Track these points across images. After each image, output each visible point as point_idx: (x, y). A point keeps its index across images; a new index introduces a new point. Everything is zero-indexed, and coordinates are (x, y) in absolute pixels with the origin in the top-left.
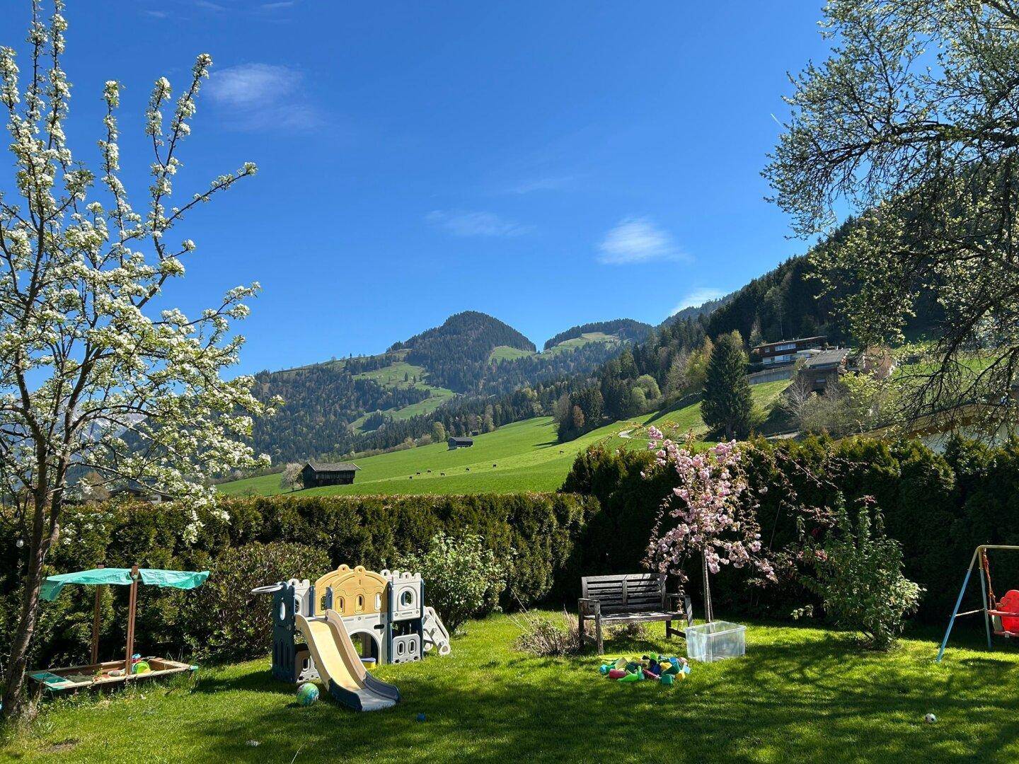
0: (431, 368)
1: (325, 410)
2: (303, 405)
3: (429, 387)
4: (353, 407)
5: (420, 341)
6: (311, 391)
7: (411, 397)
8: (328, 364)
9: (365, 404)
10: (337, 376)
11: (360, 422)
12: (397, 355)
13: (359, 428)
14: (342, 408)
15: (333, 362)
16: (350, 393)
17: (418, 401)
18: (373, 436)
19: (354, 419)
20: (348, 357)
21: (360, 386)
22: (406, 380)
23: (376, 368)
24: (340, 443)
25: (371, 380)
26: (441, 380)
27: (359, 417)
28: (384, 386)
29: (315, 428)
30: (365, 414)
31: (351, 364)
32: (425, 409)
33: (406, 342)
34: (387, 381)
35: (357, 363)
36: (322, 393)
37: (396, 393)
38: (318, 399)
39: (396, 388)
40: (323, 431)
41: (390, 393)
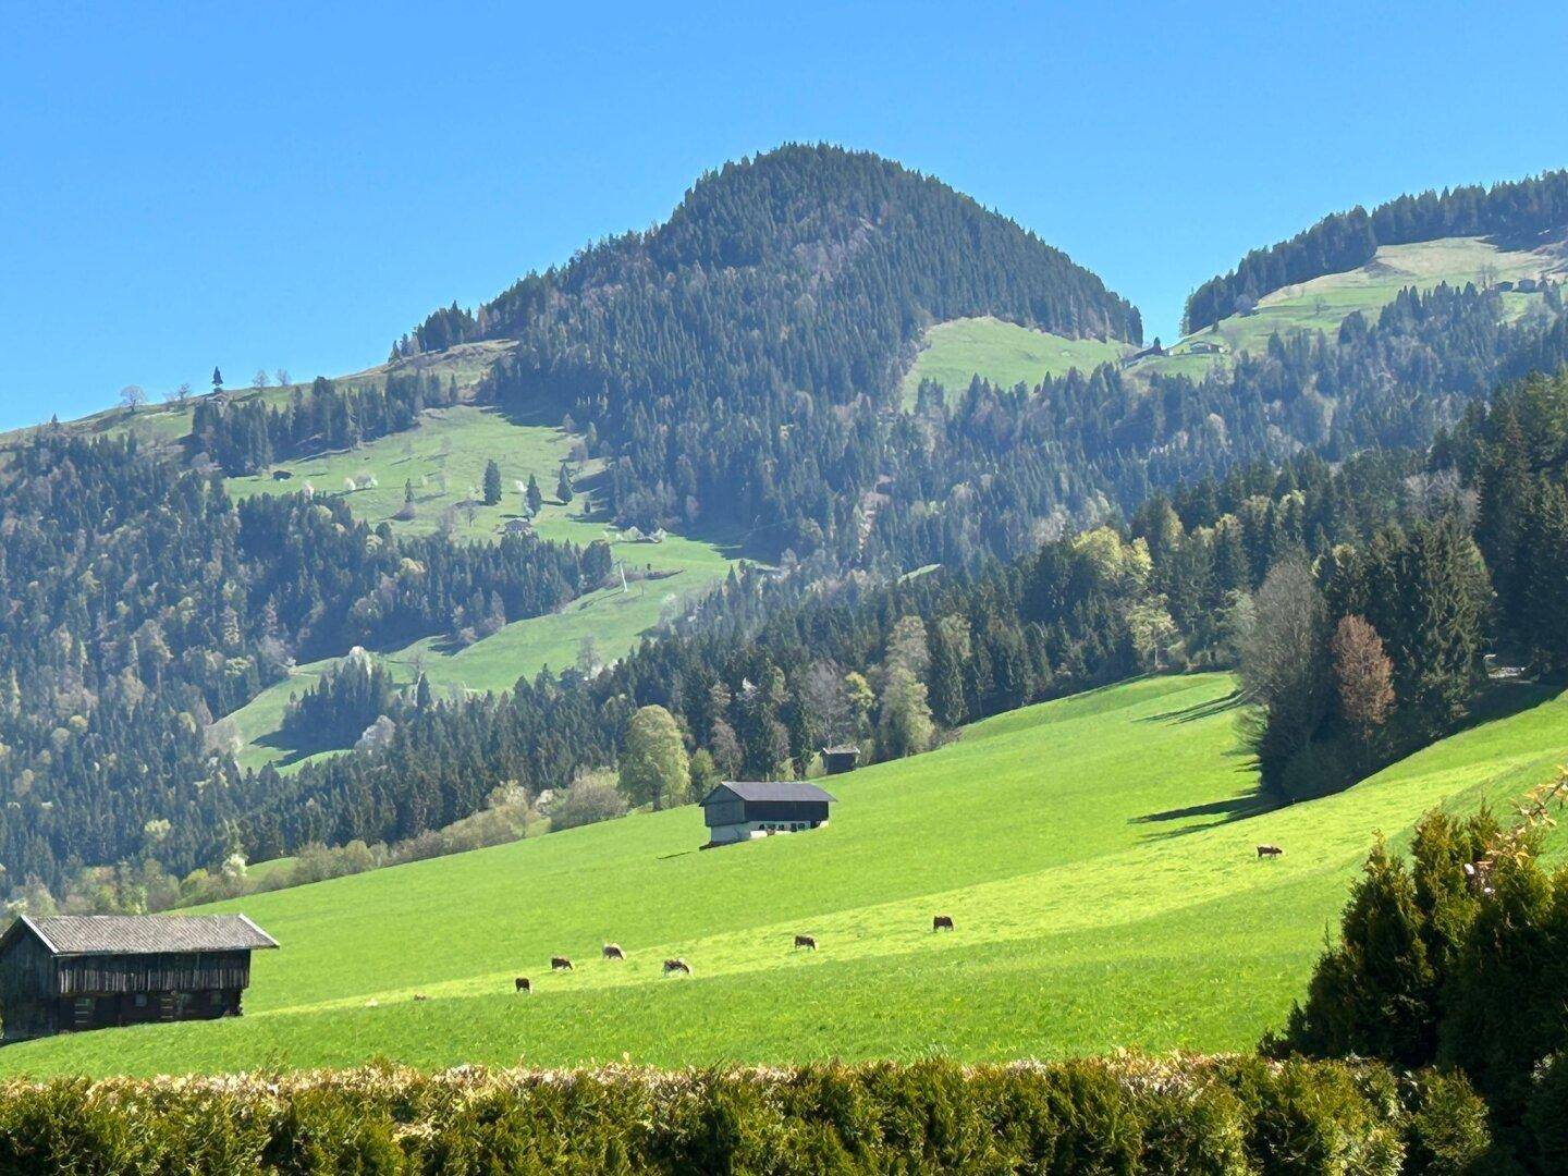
0: (613, 436)
1: (95, 653)
3: (603, 533)
4: (233, 636)
5: (556, 299)
7: (522, 581)
8: (106, 422)
9: (292, 616)
10: (155, 484)
11: (270, 708)
12: (444, 373)
13: (264, 741)
14: (177, 639)
15: (128, 415)
16: (215, 566)
17: (548, 602)
18: (336, 778)
19: (241, 695)
20: (203, 388)
22: (492, 497)
23: (340, 442)
24: (175, 814)
25: (318, 500)
26: (664, 493)
27: (265, 686)
28: (383, 531)
29: (48, 744)
30: (294, 670)
31: (218, 422)
32: (587, 643)
33: (489, 309)
34: (398, 506)
35: (248, 412)
36: (81, 568)
37: (443, 562)
38: (59, 598)
39: (441, 536)
40: (88, 757)
41: (414, 566)
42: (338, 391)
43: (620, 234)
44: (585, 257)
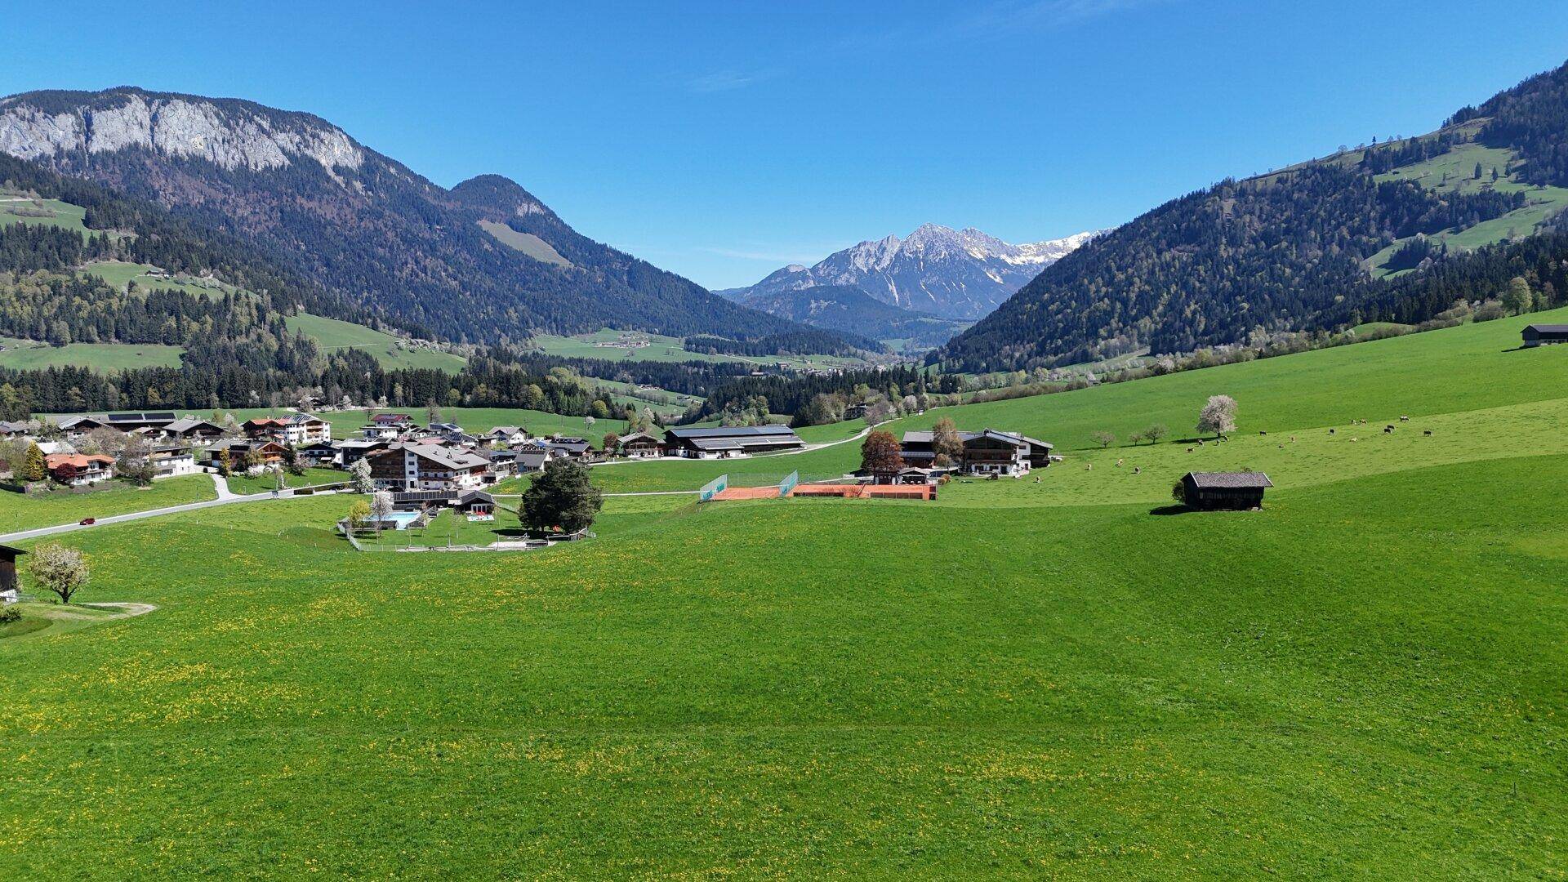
0: (1530, 150)
1: (1323, 238)
2: (1287, 231)
3: (1522, 187)
4: (1373, 231)
5: (1510, 100)
6: (1300, 207)
7: (1487, 207)
8: (1332, 158)
9: (1394, 223)
10: (1348, 179)
11: (1385, 255)
12: (1462, 131)
13: (1381, 266)
14: (1352, 233)
15: (1340, 155)
16: (1368, 207)
17: (1497, 214)
18: (1404, 283)
19: (1375, 250)
20: (1368, 143)
21: (1387, 191)
22: (1478, 175)
23: (1419, 159)
24: (1346, 294)
25: (1408, 182)
26: (1550, 170)
27: (1384, 247)
28: (1433, 191)
29: (1304, 268)
30: (1395, 241)
31: (1373, 156)
32: (1512, 229)
33: (1483, 106)
34: (1441, 182)
35: (1385, 152)
36: (1320, 209)
37: (1456, 202)
38: (1311, 220)
39: (1456, 191)
40: (1317, 274)
41: (1445, 203)
42: (1420, 142)
43: (1540, 72)
44: (1524, 83)
